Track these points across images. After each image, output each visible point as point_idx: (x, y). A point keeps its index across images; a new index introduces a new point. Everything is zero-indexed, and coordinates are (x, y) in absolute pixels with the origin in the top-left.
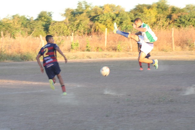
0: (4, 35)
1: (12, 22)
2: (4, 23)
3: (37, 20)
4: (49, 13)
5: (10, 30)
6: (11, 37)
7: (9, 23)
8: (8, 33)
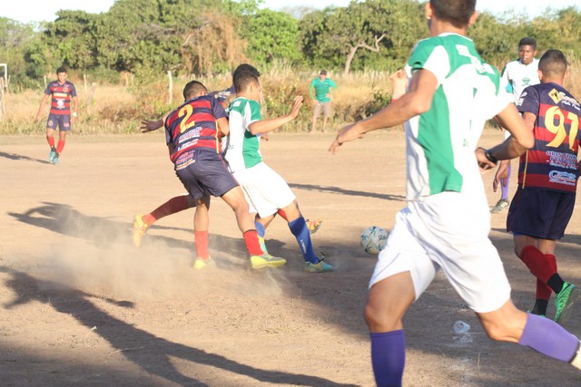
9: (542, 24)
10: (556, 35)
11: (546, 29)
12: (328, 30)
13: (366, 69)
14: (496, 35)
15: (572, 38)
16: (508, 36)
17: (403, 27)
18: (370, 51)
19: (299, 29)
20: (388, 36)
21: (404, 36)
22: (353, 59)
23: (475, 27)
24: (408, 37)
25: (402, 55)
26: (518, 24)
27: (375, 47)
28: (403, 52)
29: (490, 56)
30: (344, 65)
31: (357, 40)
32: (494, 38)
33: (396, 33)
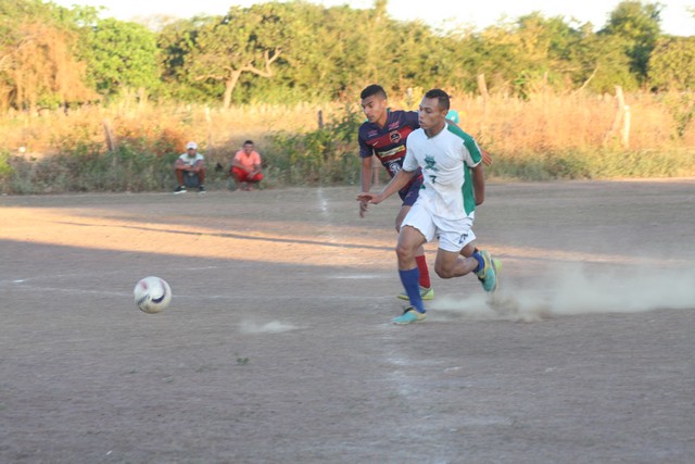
0: (489, 85)
1: (516, 39)
2: (490, 44)
3: (606, 31)
4: (650, 7)
5: (509, 70)
6: (511, 94)
7: (508, 43)
8: (502, 80)
9: (496, 35)
10: (516, 51)
11: (502, 42)
12: (199, 47)
13: (253, 101)
14: (432, 52)
15: (538, 56)
16: (449, 53)
17: (304, 42)
18: (257, 76)
19: (159, 46)
20: (283, 56)
21: (306, 53)
22: (234, 89)
23: (403, 41)
24: (311, 56)
25: (303, 81)
26: (463, 36)
27: (266, 71)
28: (304, 77)
29: (424, 81)
30: (220, 96)
31: (240, 61)
32: (431, 56)
33: (295, 51)
